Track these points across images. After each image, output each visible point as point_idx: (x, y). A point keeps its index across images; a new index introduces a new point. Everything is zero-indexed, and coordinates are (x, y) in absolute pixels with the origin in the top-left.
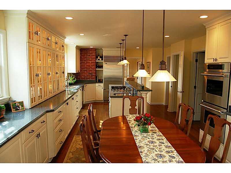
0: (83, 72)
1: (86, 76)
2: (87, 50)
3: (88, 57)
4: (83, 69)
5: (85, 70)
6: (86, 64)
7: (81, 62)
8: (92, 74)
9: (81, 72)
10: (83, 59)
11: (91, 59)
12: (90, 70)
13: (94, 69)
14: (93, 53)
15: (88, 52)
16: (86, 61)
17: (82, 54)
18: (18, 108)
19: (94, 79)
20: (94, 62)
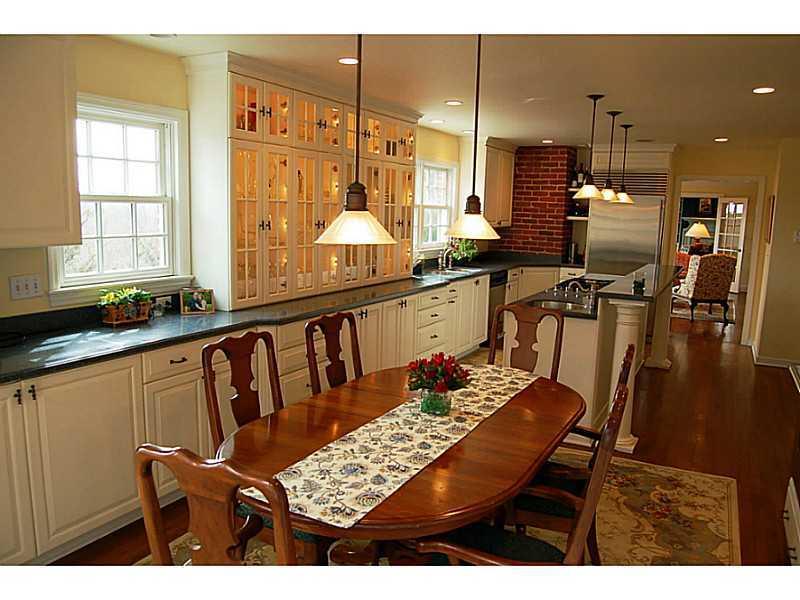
0: (521, 226)
1: (530, 240)
2: (540, 153)
3: (543, 177)
4: (523, 215)
5: (529, 221)
6: (532, 199)
7: (518, 193)
8: (552, 234)
9: (516, 226)
10: (524, 182)
11: (552, 182)
12: (547, 222)
13: (560, 217)
14: (559, 162)
15: (542, 159)
16: (532, 188)
17: (522, 165)
18: (197, 305)
19: (556, 251)
20: (561, 194)
